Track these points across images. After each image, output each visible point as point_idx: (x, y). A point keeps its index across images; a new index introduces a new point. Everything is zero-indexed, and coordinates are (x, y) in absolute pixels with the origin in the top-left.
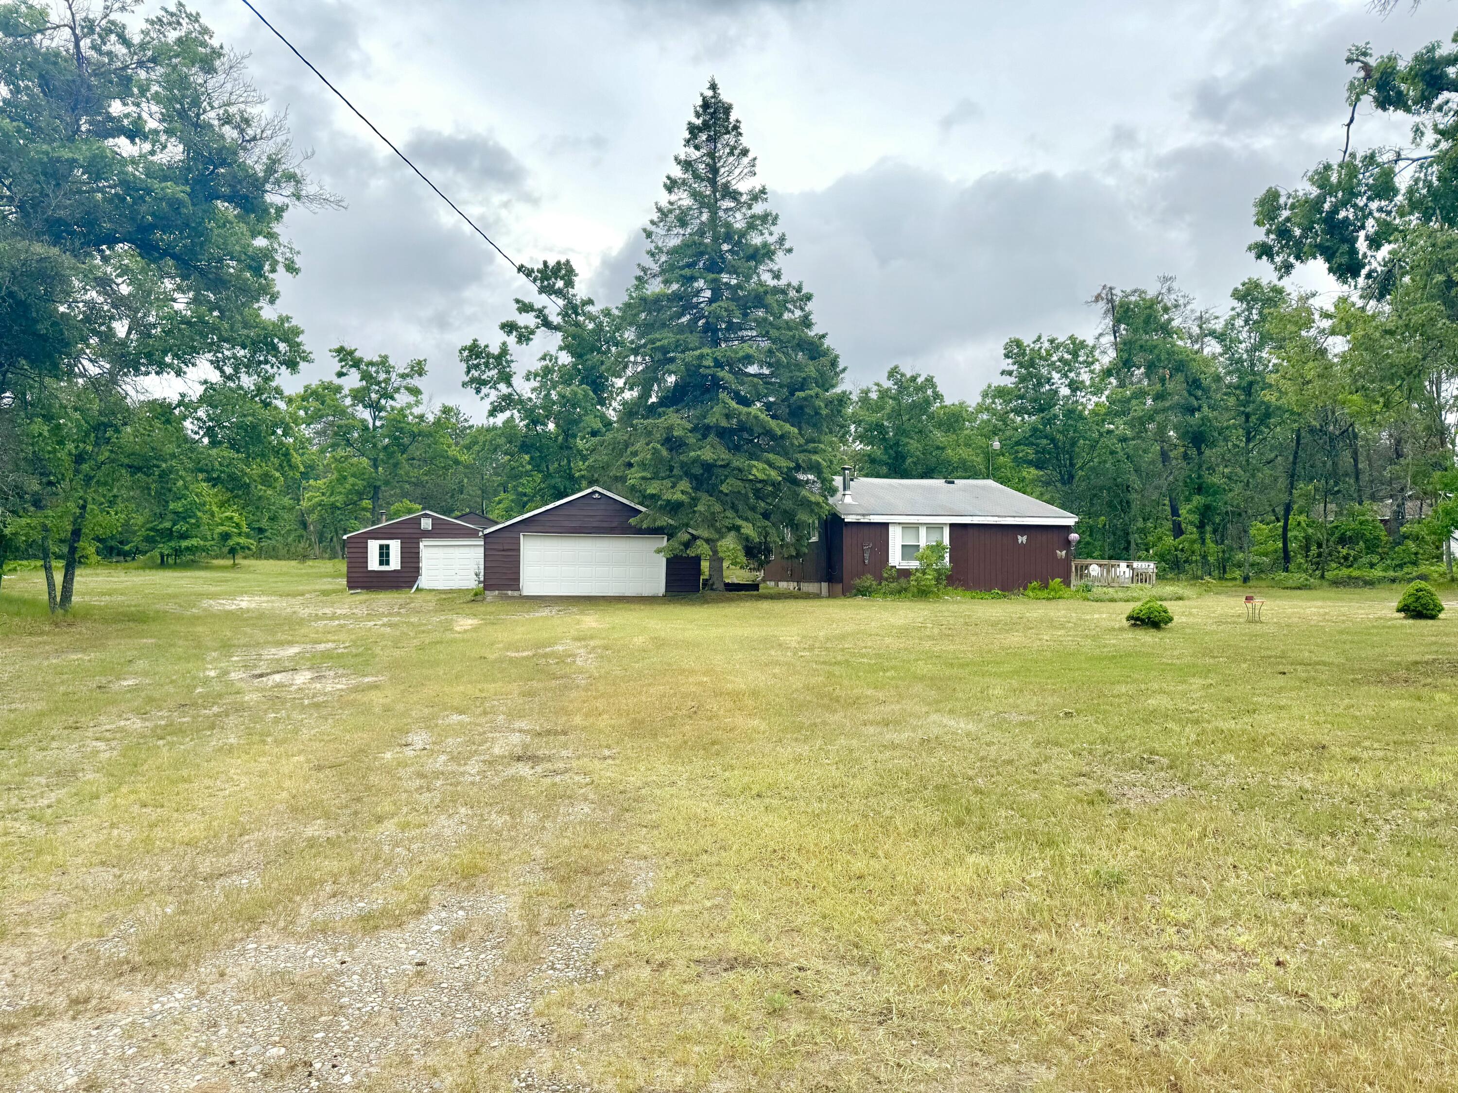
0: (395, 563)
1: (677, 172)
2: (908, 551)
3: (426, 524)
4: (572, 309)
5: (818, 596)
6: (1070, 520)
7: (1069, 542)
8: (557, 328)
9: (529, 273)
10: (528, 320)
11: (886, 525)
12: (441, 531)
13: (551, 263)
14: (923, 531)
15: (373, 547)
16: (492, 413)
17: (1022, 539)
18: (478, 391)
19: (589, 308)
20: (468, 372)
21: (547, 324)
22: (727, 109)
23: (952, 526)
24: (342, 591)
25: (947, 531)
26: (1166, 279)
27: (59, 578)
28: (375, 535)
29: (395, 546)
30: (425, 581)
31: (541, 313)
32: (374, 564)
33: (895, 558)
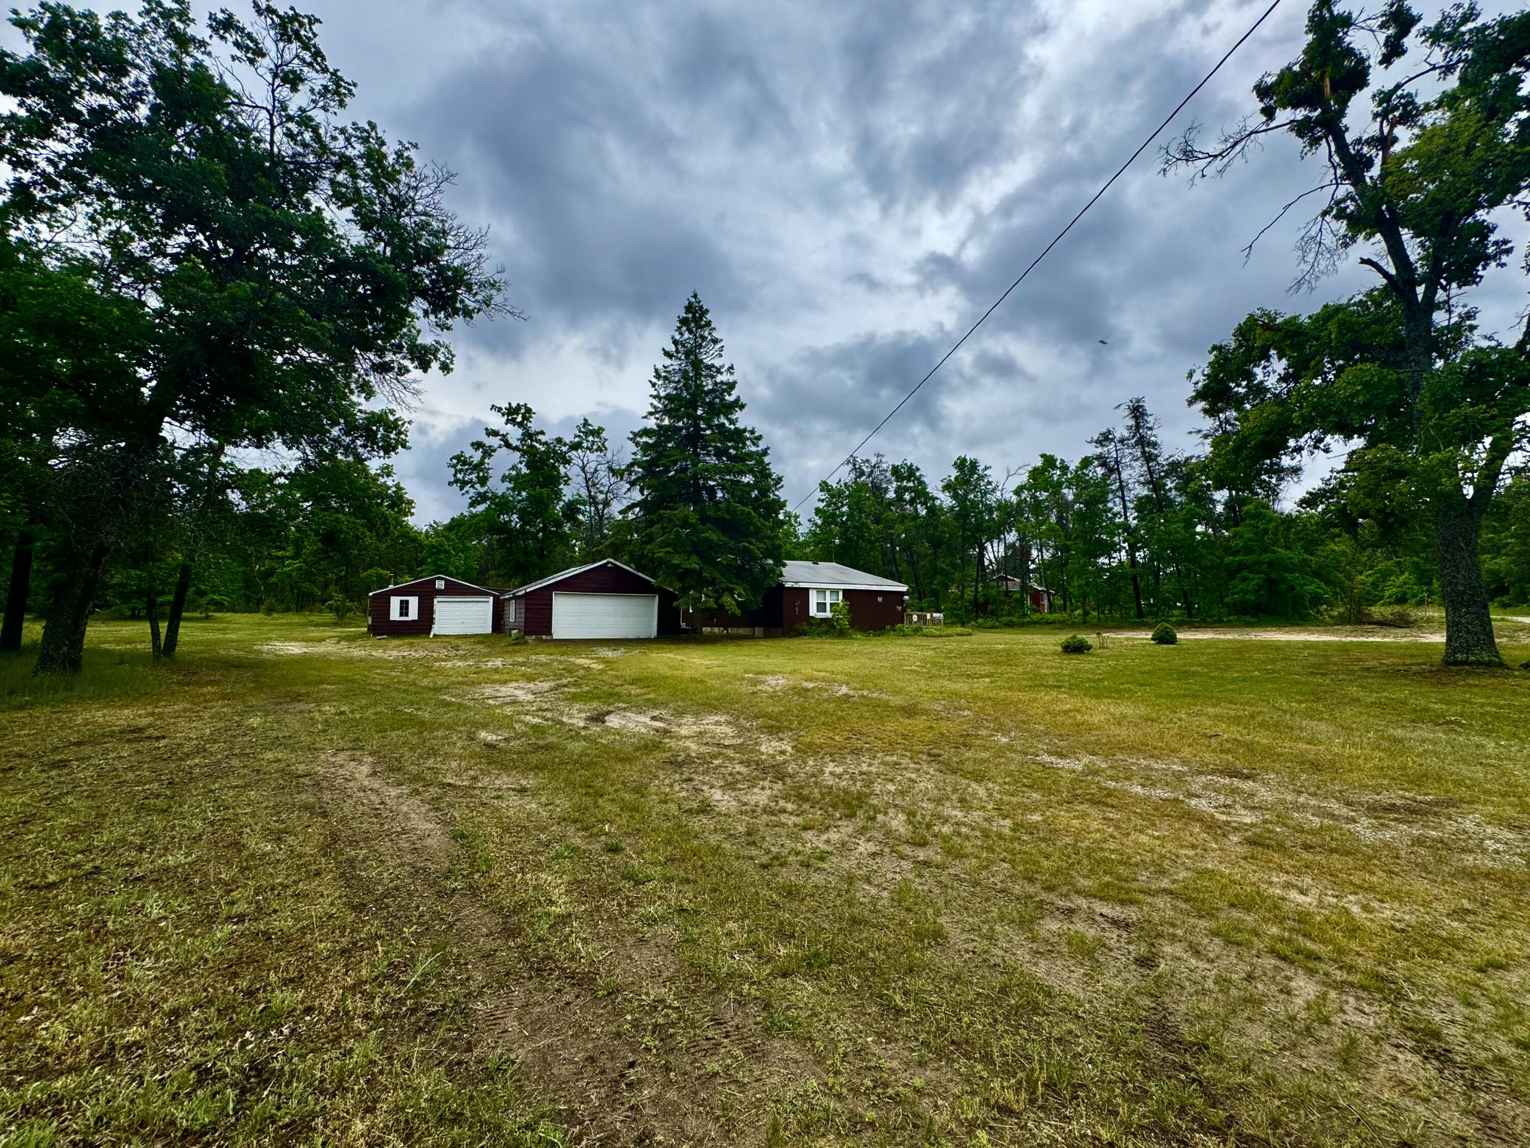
0: (413, 614)
1: (671, 348)
2: (821, 607)
3: (440, 585)
4: (529, 435)
5: (752, 637)
6: (904, 588)
7: (903, 601)
8: (516, 449)
9: (500, 409)
10: (495, 441)
11: (807, 590)
12: (452, 590)
13: (514, 405)
14: (828, 593)
15: (395, 602)
16: (473, 504)
17: (880, 599)
18: (461, 489)
19: (540, 437)
20: (455, 475)
21: (508, 445)
22: (704, 312)
23: (844, 591)
24: (362, 636)
25: (841, 594)
26: (878, 455)
27: (163, 627)
28: (396, 593)
29: (414, 602)
30: (436, 629)
31: (504, 438)
32: (395, 615)
33: (813, 611)
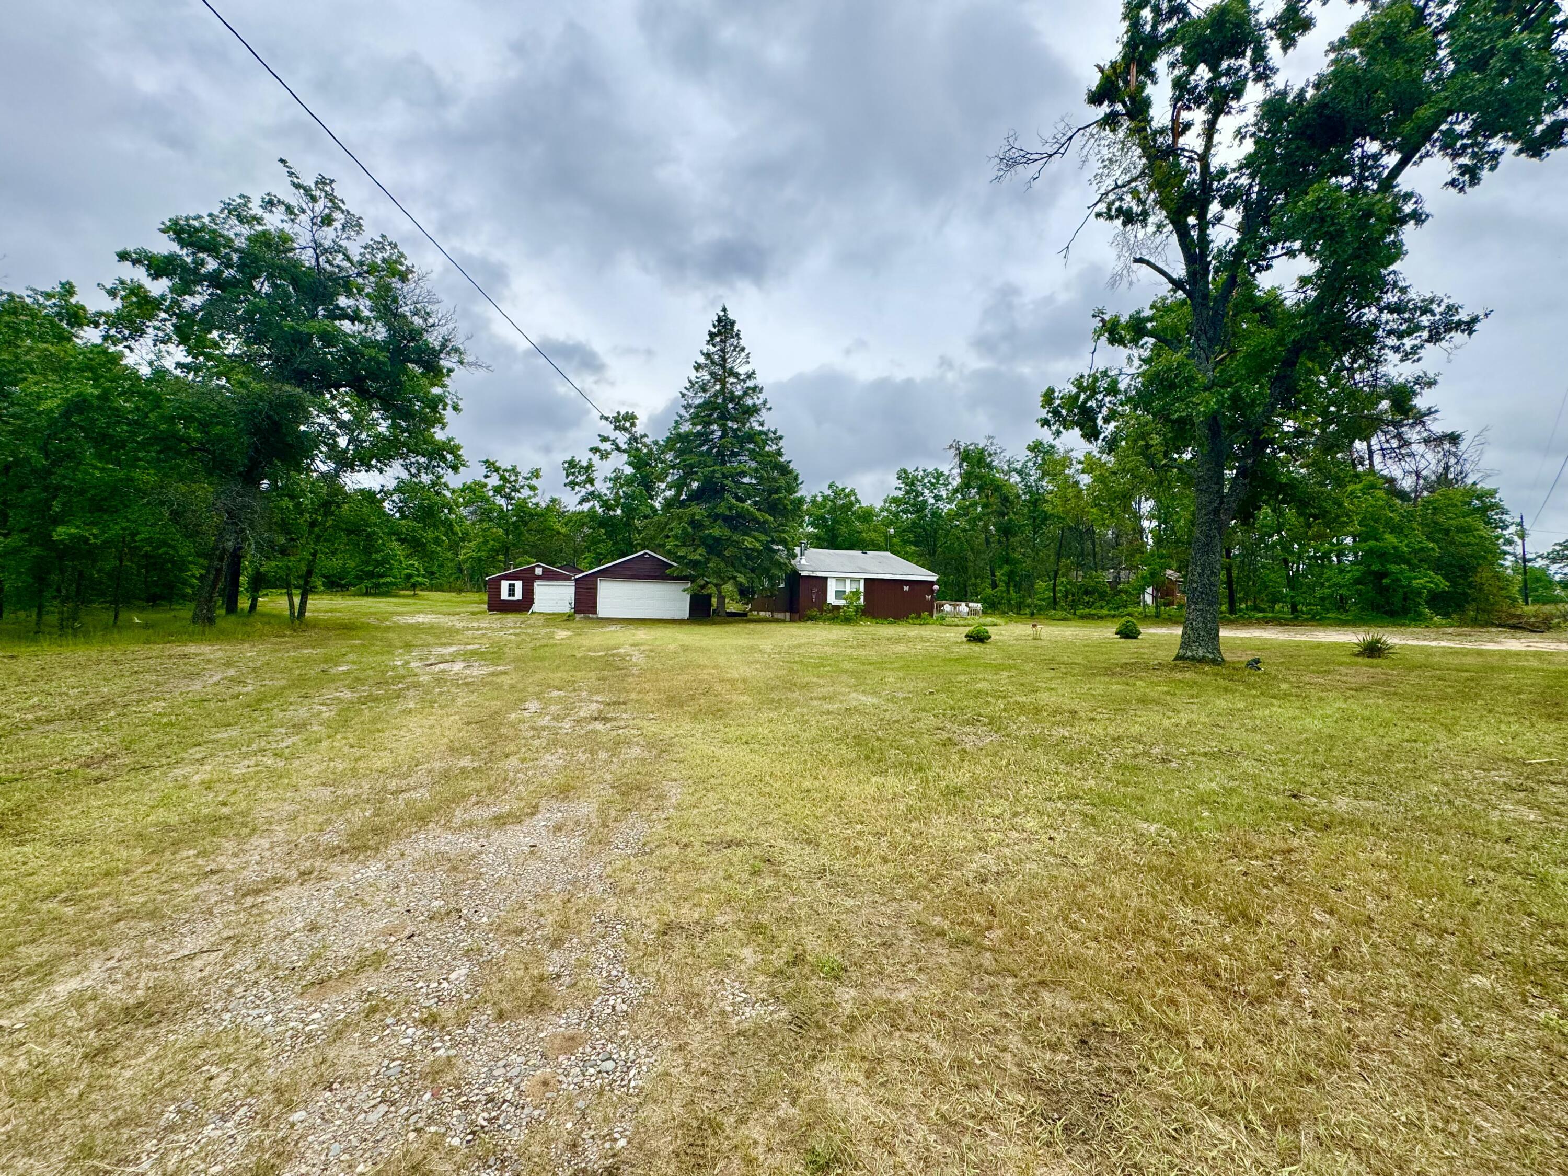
0: (518, 596)
1: (702, 360)
2: (839, 594)
3: (539, 571)
4: (634, 439)
5: (784, 621)
6: (933, 577)
7: (933, 591)
8: (625, 451)
9: (607, 419)
10: (607, 446)
11: (826, 578)
12: (548, 576)
13: (623, 413)
14: (848, 582)
15: (505, 585)
16: (580, 503)
17: (906, 588)
18: (573, 489)
19: (645, 440)
20: (567, 477)
21: (618, 449)
22: (733, 323)
23: (866, 579)
24: (484, 612)
25: (862, 582)
27: (297, 601)
28: (506, 578)
29: (519, 585)
30: (536, 607)
31: (614, 442)
32: (505, 596)
33: (831, 599)
